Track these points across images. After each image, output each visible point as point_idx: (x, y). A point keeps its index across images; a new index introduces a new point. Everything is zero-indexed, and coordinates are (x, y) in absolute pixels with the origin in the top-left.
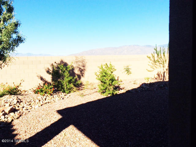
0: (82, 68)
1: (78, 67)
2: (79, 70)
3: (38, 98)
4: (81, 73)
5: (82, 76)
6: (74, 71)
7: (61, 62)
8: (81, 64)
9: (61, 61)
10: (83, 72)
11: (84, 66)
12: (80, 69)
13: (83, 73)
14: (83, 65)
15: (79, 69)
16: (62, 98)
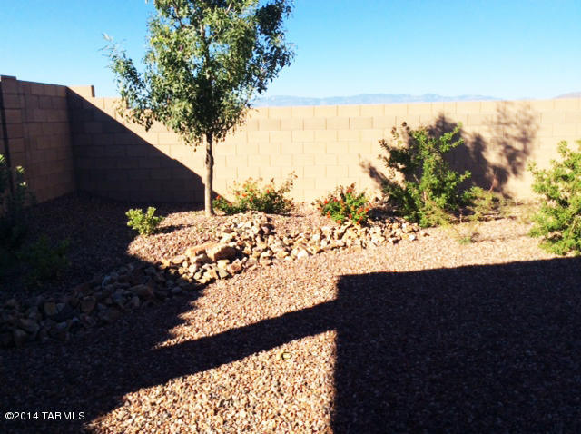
0: (518, 146)
1: (500, 144)
2: (505, 151)
3: (324, 228)
4: (510, 163)
5: (515, 172)
6: (483, 153)
7: (438, 122)
8: (514, 131)
9: (437, 118)
10: (519, 159)
11: (525, 140)
12: (508, 147)
13: (520, 164)
14: (522, 136)
15: (502, 147)
16: (394, 239)
